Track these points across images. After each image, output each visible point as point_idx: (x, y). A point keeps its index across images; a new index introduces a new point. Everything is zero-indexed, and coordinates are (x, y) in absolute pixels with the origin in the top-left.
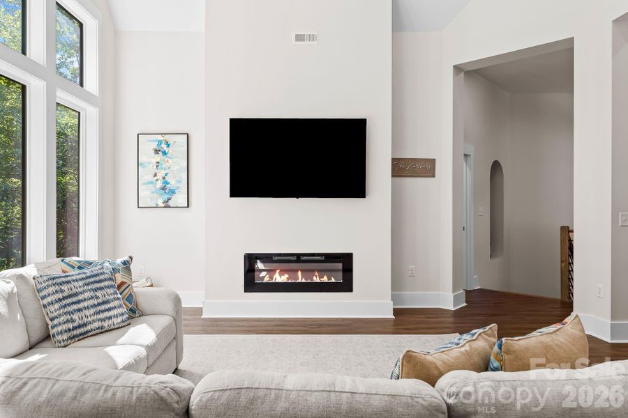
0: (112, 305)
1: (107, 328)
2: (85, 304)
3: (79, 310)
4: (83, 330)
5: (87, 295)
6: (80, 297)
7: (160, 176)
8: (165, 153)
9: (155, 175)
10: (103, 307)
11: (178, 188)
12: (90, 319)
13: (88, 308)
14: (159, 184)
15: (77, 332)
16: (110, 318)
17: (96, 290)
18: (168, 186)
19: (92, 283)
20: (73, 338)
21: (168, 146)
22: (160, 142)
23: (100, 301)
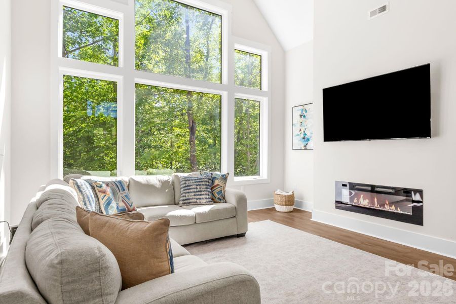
0: (203, 193)
1: (199, 203)
2: (191, 190)
3: (189, 193)
4: (188, 201)
5: (193, 187)
6: (191, 187)
7: (302, 131)
8: (304, 117)
9: (300, 131)
10: (198, 193)
11: (311, 137)
12: (191, 197)
13: (192, 192)
14: (302, 136)
15: (186, 201)
16: (200, 199)
17: (197, 185)
18: (306, 136)
19: (198, 182)
20: (184, 203)
21: (306, 112)
22: (302, 110)
23: (197, 190)
